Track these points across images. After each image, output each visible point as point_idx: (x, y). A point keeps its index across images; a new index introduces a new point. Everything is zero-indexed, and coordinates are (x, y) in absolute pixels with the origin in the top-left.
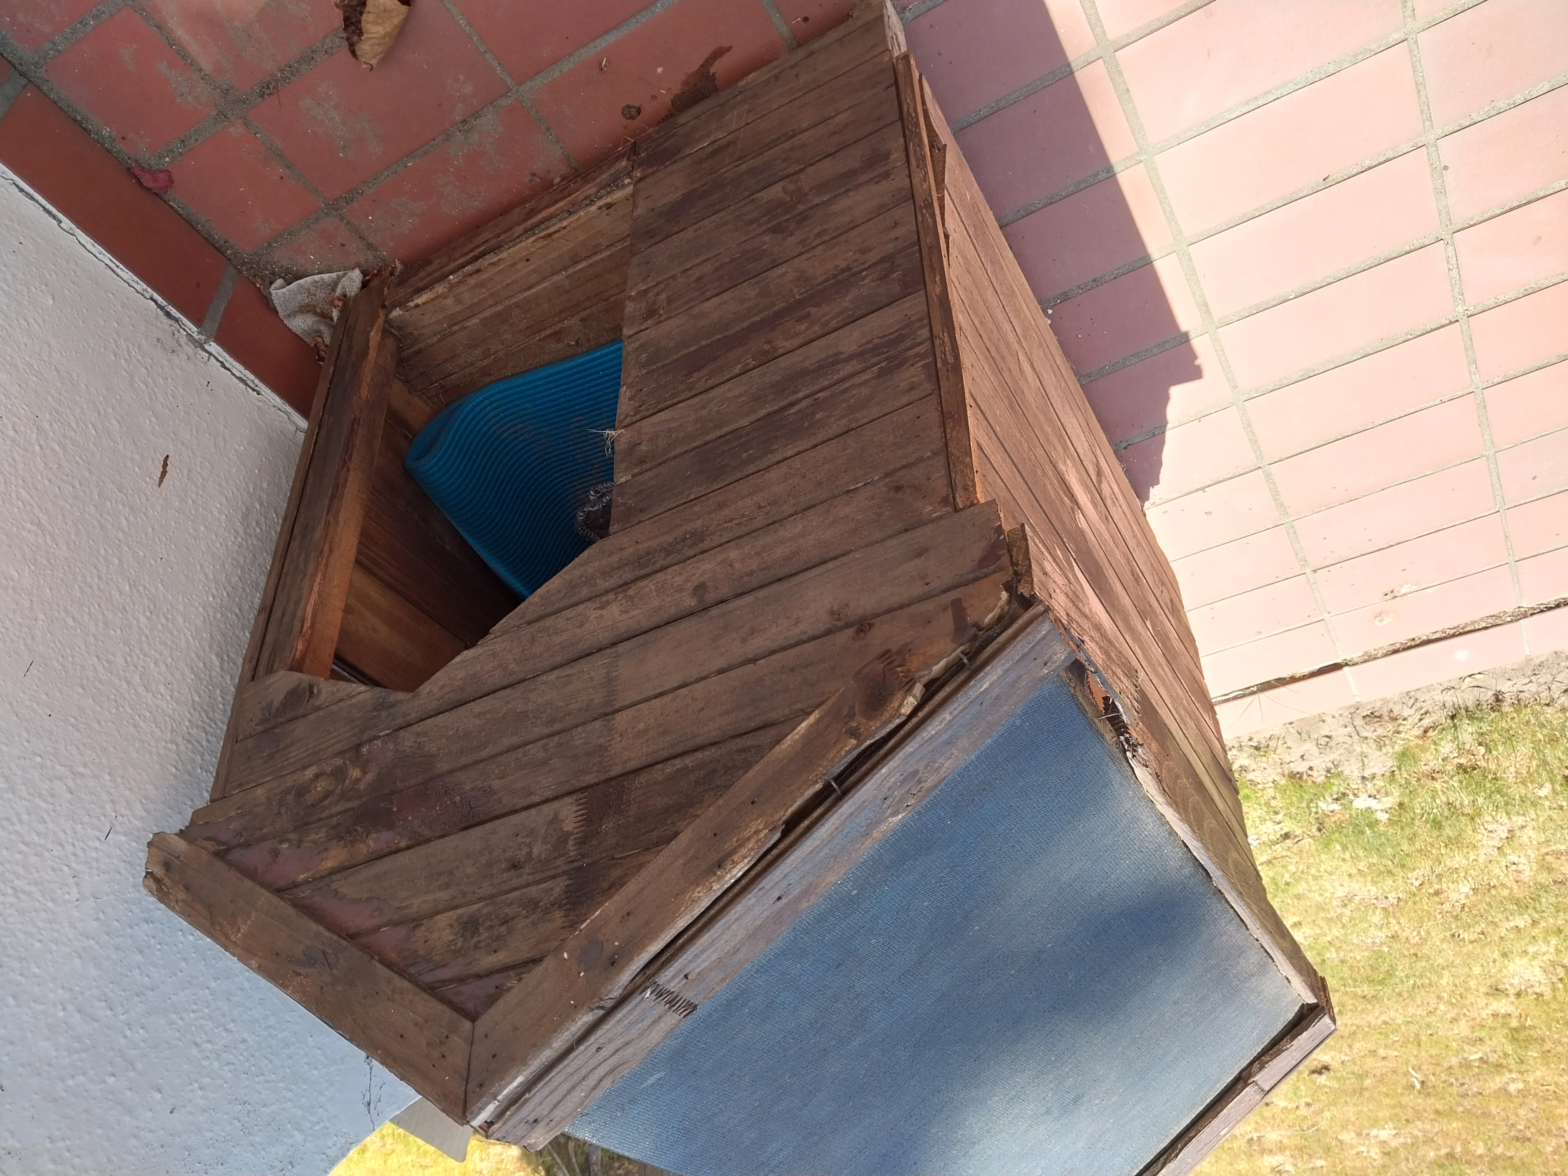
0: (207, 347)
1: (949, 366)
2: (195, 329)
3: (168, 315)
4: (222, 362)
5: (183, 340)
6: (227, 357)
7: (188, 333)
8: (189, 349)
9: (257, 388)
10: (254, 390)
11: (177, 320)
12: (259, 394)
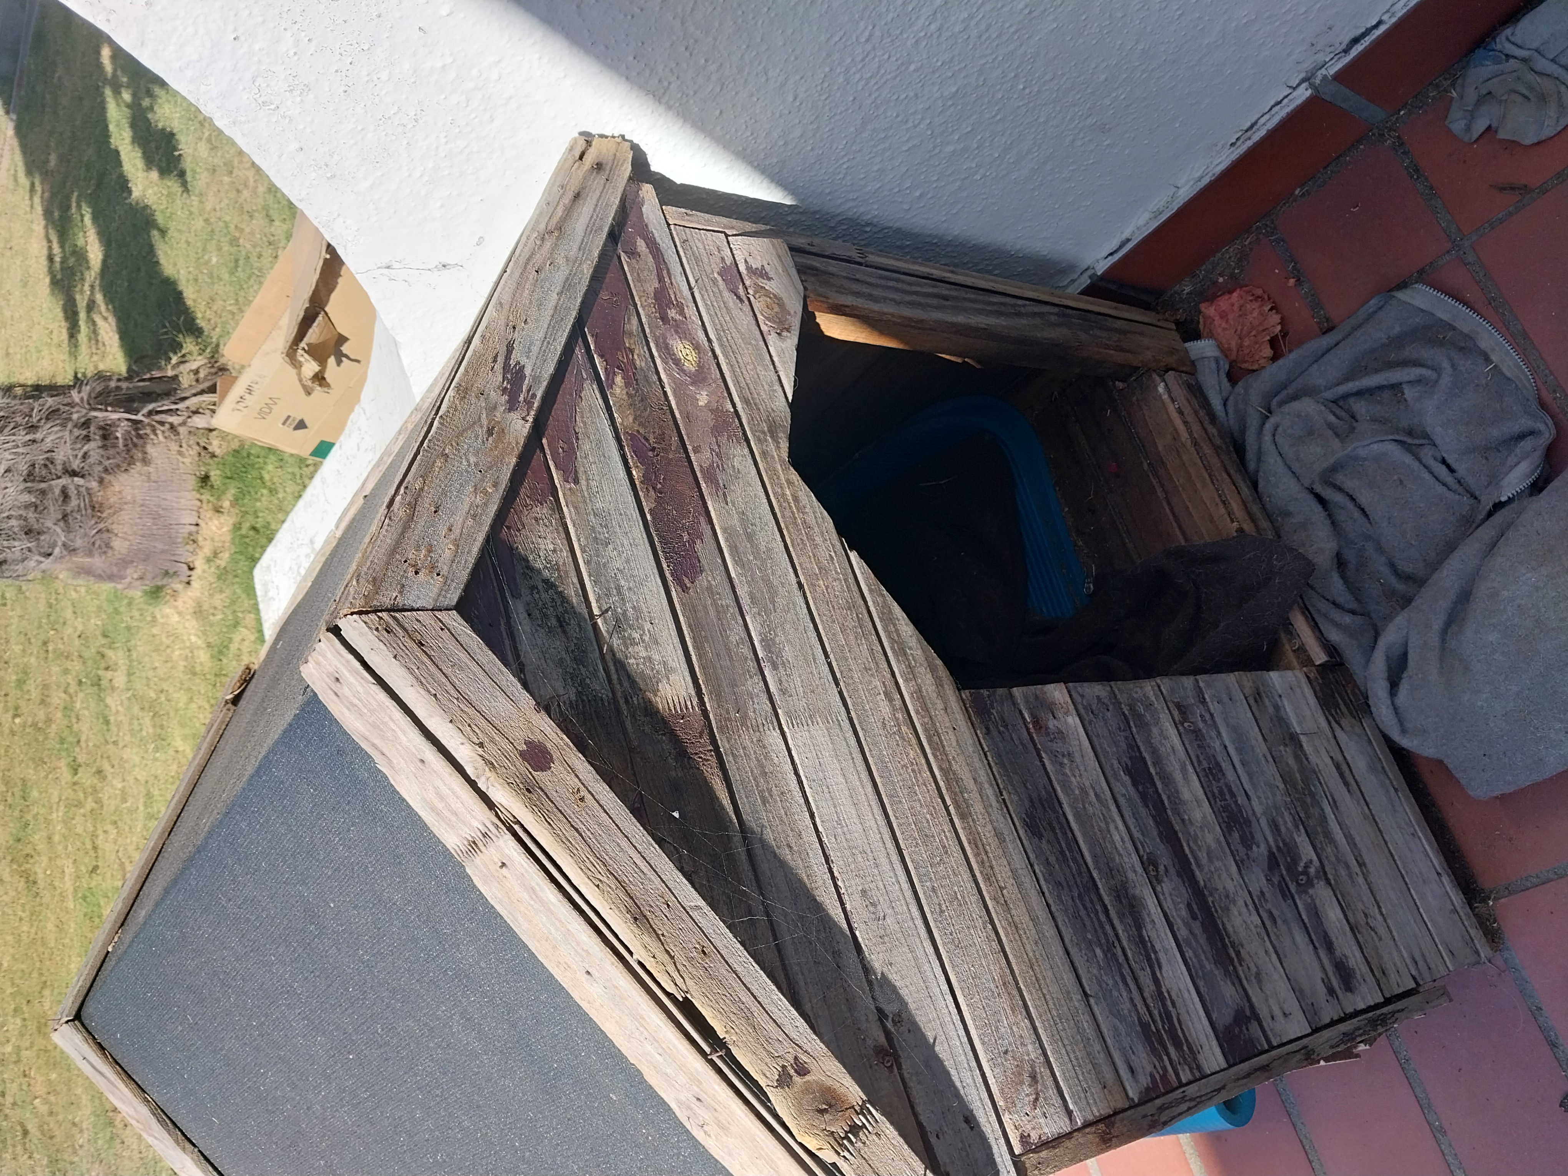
0: (1304, 85)
1: (1156, 1117)
2: (1332, 71)
3: (1356, 41)
4: (1280, 102)
5: (1321, 58)
6: (1289, 109)
7: (1326, 63)
8: (1308, 65)
9: (1239, 143)
10: (1238, 139)
11: (1346, 51)
12: (1232, 145)
